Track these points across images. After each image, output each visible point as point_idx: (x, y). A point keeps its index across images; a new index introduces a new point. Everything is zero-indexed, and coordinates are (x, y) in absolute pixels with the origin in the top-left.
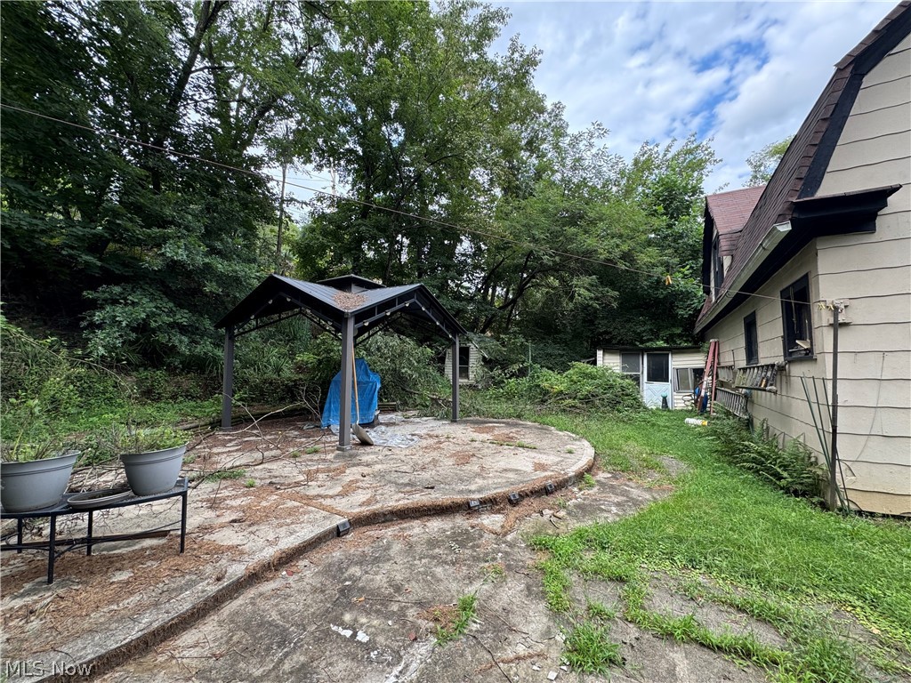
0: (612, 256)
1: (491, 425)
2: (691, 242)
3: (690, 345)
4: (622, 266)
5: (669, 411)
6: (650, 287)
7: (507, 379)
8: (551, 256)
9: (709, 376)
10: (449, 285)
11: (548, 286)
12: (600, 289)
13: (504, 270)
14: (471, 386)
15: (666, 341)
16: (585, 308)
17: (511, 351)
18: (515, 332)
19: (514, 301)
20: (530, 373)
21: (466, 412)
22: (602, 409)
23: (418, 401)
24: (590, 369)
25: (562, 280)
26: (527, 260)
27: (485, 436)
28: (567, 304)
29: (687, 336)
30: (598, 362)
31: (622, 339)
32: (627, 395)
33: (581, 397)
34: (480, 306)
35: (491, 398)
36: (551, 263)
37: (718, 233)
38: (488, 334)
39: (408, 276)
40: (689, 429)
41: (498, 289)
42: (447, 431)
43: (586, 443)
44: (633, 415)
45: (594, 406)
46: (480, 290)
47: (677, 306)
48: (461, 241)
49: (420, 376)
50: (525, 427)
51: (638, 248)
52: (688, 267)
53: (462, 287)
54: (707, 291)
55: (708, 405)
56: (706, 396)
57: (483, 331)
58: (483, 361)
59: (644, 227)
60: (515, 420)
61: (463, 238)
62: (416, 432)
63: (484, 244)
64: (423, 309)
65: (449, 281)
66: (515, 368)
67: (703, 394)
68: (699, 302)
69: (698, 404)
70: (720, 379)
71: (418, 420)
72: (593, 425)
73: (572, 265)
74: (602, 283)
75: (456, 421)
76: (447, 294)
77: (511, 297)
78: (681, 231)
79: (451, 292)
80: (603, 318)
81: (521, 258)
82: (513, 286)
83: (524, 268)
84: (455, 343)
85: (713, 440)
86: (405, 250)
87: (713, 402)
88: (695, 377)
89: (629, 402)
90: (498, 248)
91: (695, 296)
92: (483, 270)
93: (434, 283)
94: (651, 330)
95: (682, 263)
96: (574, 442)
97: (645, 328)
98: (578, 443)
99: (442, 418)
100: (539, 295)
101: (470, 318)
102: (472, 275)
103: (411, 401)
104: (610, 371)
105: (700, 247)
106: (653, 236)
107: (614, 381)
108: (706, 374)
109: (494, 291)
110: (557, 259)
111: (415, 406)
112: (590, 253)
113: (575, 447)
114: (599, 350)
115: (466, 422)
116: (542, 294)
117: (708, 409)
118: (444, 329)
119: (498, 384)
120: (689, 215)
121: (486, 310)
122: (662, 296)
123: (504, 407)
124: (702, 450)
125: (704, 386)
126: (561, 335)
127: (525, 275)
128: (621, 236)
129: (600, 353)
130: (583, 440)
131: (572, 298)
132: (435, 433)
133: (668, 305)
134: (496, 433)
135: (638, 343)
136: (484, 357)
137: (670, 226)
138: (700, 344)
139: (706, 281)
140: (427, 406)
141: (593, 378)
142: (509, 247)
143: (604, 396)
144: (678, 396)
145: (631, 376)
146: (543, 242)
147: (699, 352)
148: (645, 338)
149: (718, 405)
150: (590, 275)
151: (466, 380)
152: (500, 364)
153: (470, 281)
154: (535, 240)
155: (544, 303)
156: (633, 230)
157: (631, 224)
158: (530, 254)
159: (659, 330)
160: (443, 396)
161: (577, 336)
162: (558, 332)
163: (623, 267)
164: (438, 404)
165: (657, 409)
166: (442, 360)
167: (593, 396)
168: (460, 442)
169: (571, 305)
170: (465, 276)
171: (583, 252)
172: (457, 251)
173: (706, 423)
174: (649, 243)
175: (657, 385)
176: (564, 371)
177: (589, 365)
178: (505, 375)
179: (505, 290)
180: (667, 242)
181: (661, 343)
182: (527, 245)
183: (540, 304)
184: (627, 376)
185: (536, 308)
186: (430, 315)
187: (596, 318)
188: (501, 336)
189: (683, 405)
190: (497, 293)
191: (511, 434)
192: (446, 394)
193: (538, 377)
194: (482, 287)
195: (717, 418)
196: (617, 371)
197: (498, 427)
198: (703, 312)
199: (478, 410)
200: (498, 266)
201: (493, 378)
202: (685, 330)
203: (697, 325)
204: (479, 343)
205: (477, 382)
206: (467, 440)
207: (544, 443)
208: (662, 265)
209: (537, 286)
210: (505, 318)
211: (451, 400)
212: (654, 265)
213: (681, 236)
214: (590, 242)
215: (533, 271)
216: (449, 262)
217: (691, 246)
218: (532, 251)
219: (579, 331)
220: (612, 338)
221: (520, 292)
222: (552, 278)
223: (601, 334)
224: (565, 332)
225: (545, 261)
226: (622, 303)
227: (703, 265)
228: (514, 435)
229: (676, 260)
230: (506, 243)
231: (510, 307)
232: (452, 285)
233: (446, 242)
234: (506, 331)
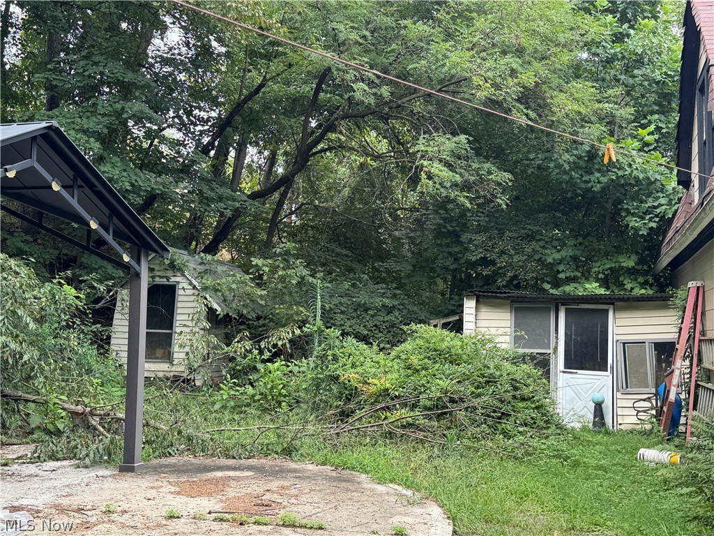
0: (500, 95)
1: (219, 474)
2: (657, 75)
3: (651, 292)
4: (520, 118)
5: (607, 433)
6: (575, 166)
7: (264, 361)
8: (371, 84)
9: (684, 358)
10: (129, 132)
11: (365, 150)
12: (475, 166)
13: (267, 108)
14: (176, 379)
15: (605, 283)
16: (443, 204)
17: (277, 296)
18: (287, 253)
19: (287, 181)
20: (317, 349)
21: (160, 445)
22: (472, 430)
23: (35, 420)
24: (447, 339)
25: (396, 140)
26: (318, 90)
27: (205, 504)
28: (404, 194)
29: (646, 273)
30: (466, 326)
31: (515, 277)
32: (523, 399)
33: (428, 403)
34: (205, 189)
35: (224, 407)
36: (372, 100)
37: (707, 60)
38: (225, 254)
39: (21, 100)
40: (644, 472)
41: (251, 150)
42: (106, 494)
43: (435, 511)
44: (535, 443)
45: (453, 423)
46: (205, 150)
47: (628, 211)
48: (164, 28)
49: (44, 355)
50: (300, 476)
51: (555, 81)
52: (652, 127)
53: (163, 140)
54: (685, 182)
55: (683, 420)
56: (678, 402)
57: (212, 249)
58: (209, 320)
59: (569, 35)
60: (279, 462)
61: (168, 20)
62: (24, 502)
63: (219, 40)
64: (56, 187)
65: (131, 123)
66: (282, 336)
67: (672, 397)
68: (670, 204)
69: (663, 418)
70: (706, 364)
71: (32, 469)
72: (452, 466)
73: (418, 107)
74: (478, 152)
75: (132, 470)
76: (122, 153)
77: (280, 170)
78: (640, 51)
79: (134, 150)
80: (479, 230)
81: (305, 83)
82: (285, 147)
83: (313, 105)
84: (138, 275)
85: (690, 495)
86: (16, 34)
87: (692, 413)
88: (659, 361)
89: (527, 413)
90: (251, 53)
91: (662, 189)
92: (214, 103)
93: (91, 124)
94: (574, 258)
95: (640, 119)
96: (410, 509)
97: (563, 253)
98: (417, 510)
99: (96, 463)
100: (343, 171)
101: (179, 216)
102: (189, 113)
103: (14, 421)
104: (488, 346)
105: (674, 87)
106: (585, 55)
107: (497, 368)
108: (680, 354)
109: (241, 154)
110: (385, 91)
111: (27, 433)
112: (455, 83)
113: (410, 520)
114: (468, 297)
115: (157, 470)
116: (351, 168)
117: (682, 429)
118: (109, 238)
119: (243, 374)
120: (656, 18)
121: (220, 199)
122: (597, 188)
123: (254, 428)
124: (667, 517)
125: (675, 380)
126: (390, 264)
127: (313, 124)
128: (520, 51)
129: (469, 305)
130: (428, 502)
131: (414, 181)
132: (75, 501)
133: (609, 206)
134: (231, 493)
135: (547, 286)
136: (211, 311)
137: (619, 38)
138: (669, 291)
139: (683, 159)
140: (59, 433)
141: (455, 360)
142: (278, 55)
143: (476, 402)
144: (625, 402)
145: (533, 358)
146: (355, 49)
147: (667, 307)
148: (562, 276)
149: (701, 420)
150: (454, 134)
151: (164, 366)
152: (249, 327)
153: (182, 127)
154: (337, 45)
155: (355, 190)
156: (546, 39)
157: (543, 28)
158: (324, 76)
159: (590, 259)
160: (103, 406)
161: (423, 265)
162: (383, 256)
163: (523, 121)
164: (89, 427)
165: (584, 429)
166: (104, 315)
167: (452, 401)
168: (138, 521)
169: (413, 198)
170: (171, 114)
171: (441, 81)
172: (151, 51)
173: (677, 459)
174: (577, 71)
175: (585, 378)
176: (394, 345)
177: (446, 332)
178: (261, 352)
179: (266, 153)
180: (613, 72)
181: (594, 288)
182: (319, 55)
183: (346, 191)
184: (524, 356)
185: (337, 200)
186: (74, 202)
187: (464, 227)
188: (255, 261)
189: (634, 420)
190: (247, 160)
191: (268, 496)
192: (111, 400)
193: (335, 358)
194: (211, 144)
195: (699, 448)
196: (504, 346)
197: (237, 479)
198: (677, 224)
199: (189, 439)
200: (250, 96)
201: (232, 359)
202: (641, 261)
203: (664, 251)
204: (201, 275)
205: (192, 370)
206: (156, 514)
207: (343, 512)
208: (601, 119)
209: (339, 147)
210: (265, 220)
211: (122, 415)
212: (585, 120)
213: (639, 61)
214: (457, 60)
215: (331, 114)
216: (129, 77)
217: (658, 83)
218: (329, 69)
219: (428, 254)
220: (495, 274)
221: (301, 160)
222: (373, 134)
223: (473, 265)
224: (398, 257)
225: (358, 95)
226: (517, 198)
227: (679, 125)
228: (275, 497)
229: (627, 112)
230: (273, 43)
231: (276, 196)
232: (138, 132)
233: (124, 25)
234: (265, 249)
